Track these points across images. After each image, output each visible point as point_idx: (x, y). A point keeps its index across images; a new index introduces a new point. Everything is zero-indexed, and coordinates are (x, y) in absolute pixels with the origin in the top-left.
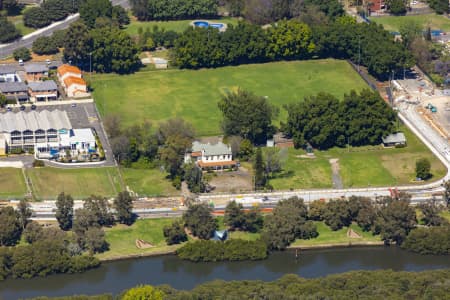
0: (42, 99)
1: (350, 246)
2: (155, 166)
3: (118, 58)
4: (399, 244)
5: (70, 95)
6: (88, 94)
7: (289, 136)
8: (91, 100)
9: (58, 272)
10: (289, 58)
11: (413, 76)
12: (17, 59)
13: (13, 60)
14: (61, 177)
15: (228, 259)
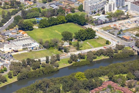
0: (20, 38)
1: (104, 59)
2: (54, 48)
3: (30, 28)
4: (112, 57)
5: (24, 36)
6: (28, 36)
7: (76, 39)
8: (29, 37)
9: (52, 72)
10: (61, 24)
11: (87, 24)
12: (7, 30)
13: (6, 31)
14: (37, 53)
15: (83, 65)
